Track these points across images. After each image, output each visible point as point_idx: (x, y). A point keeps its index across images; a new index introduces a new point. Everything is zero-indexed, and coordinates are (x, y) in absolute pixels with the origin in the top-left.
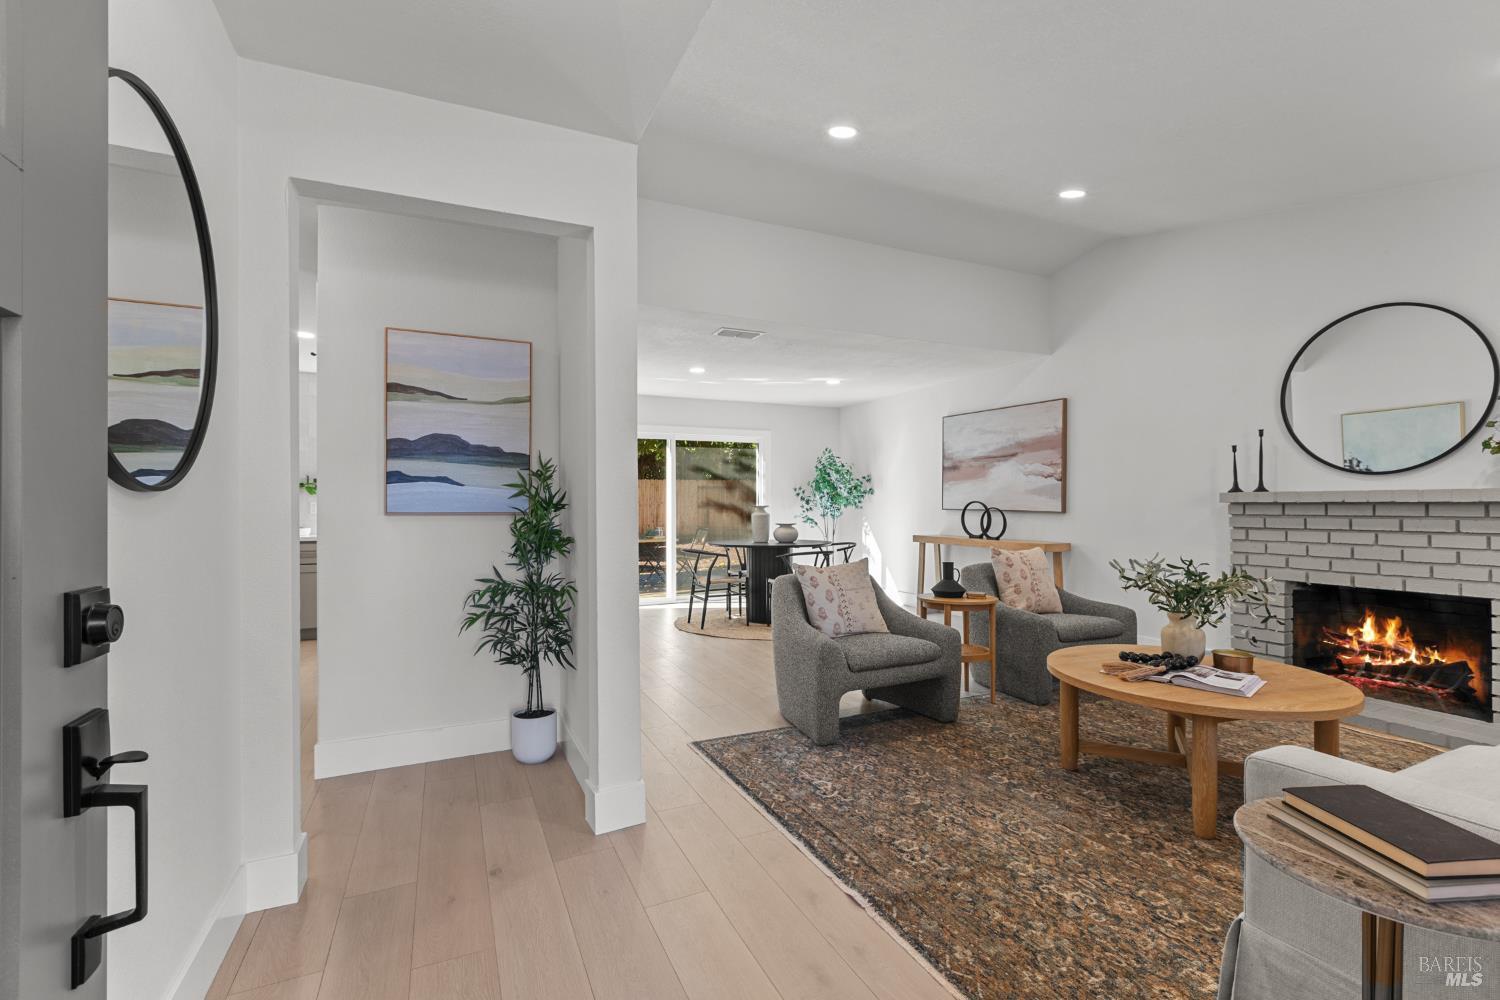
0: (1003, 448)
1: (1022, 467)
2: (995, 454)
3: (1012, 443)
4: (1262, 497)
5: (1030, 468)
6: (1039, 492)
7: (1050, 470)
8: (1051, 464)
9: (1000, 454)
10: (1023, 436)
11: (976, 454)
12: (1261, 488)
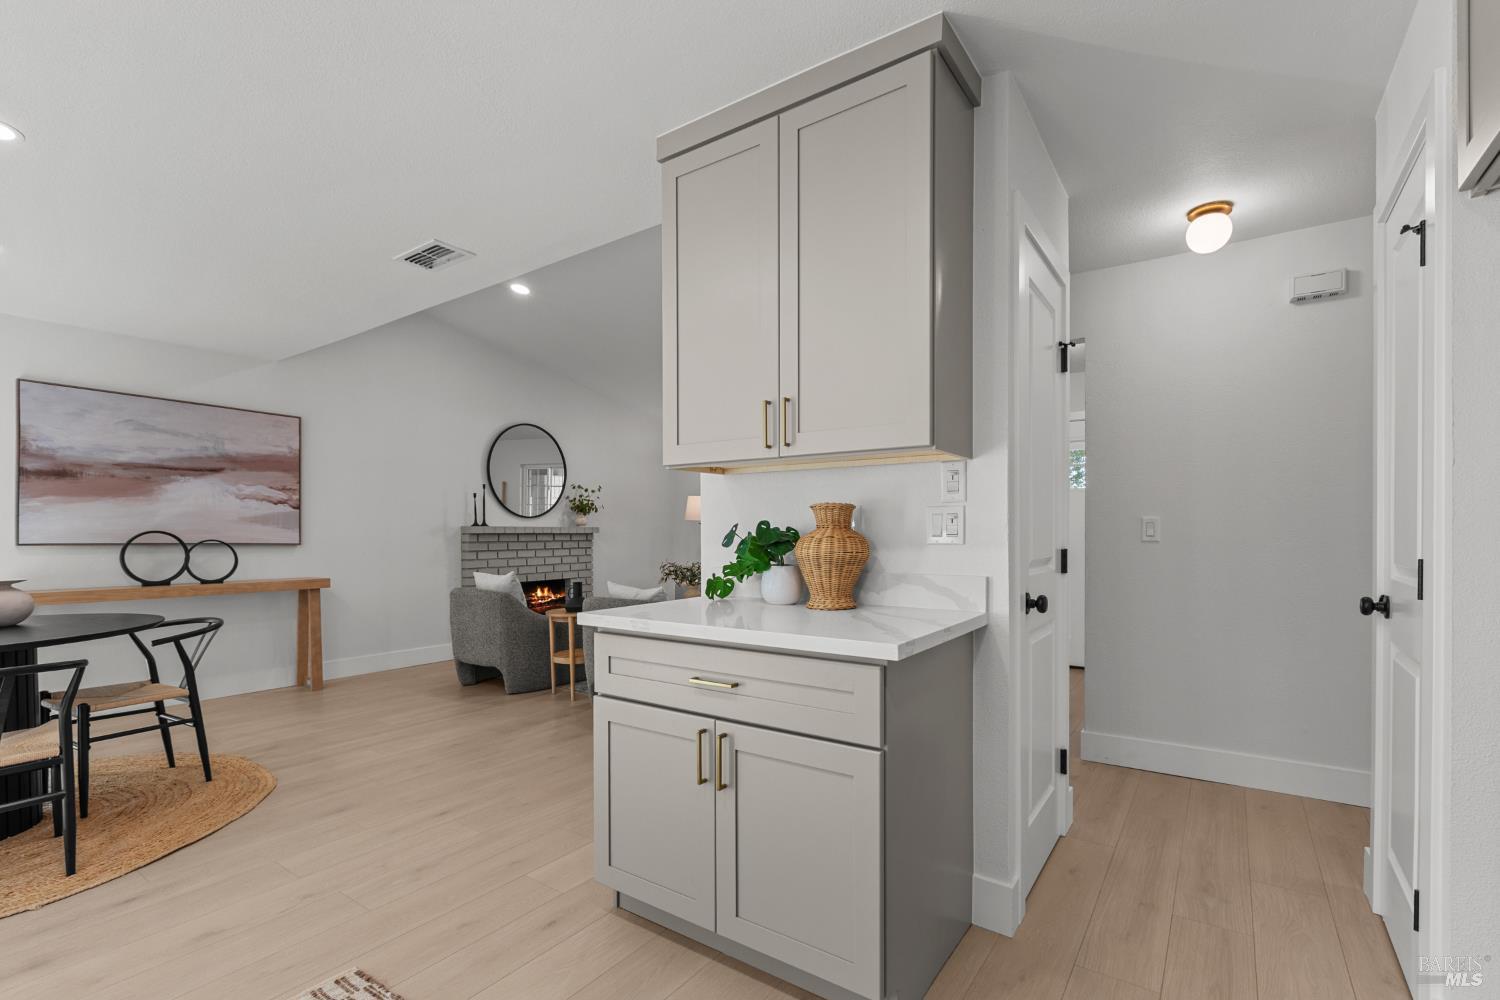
0: (192, 458)
1: (233, 489)
2: (166, 464)
3: (211, 452)
4: (486, 530)
5: (248, 490)
6: (264, 520)
7: (283, 496)
8: (283, 489)
9: (186, 465)
10: (231, 448)
11: (123, 458)
12: (484, 524)
